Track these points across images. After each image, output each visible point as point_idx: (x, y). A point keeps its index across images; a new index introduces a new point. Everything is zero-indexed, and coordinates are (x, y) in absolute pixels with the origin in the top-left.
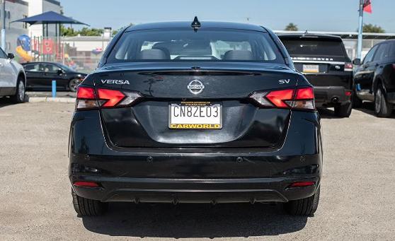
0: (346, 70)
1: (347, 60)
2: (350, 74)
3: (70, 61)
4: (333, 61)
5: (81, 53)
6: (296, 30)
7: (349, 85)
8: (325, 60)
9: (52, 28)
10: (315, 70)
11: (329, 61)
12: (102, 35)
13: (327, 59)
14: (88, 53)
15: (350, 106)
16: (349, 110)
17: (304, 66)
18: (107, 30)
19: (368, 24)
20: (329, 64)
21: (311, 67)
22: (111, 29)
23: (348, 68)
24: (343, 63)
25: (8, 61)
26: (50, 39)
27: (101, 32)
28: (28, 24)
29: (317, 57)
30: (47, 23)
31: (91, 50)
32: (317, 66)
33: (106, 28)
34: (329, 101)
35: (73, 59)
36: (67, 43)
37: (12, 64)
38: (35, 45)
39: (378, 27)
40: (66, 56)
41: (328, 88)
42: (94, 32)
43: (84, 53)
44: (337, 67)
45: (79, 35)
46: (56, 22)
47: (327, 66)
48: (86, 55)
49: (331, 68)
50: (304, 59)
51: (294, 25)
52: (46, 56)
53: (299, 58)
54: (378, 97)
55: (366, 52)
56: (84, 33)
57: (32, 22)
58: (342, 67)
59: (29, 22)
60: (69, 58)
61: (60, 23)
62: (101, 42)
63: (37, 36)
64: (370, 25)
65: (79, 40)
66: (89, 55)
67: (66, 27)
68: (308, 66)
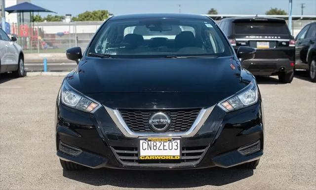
0: (290, 45)
1: (291, 38)
2: (293, 49)
3: (42, 42)
4: (281, 38)
5: (47, 35)
6: (216, 14)
7: (293, 57)
8: (274, 38)
9: (27, 15)
10: (266, 46)
11: (277, 38)
12: (64, 21)
13: (276, 37)
14: (53, 35)
15: (293, 74)
16: (291, 77)
17: (258, 43)
18: (68, 17)
19: (274, 8)
20: (277, 41)
21: (263, 44)
22: (71, 15)
23: (292, 44)
24: (288, 40)
25: (12, 43)
26: (25, 25)
27: (63, 18)
28: (7, 13)
29: (268, 36)
30: (23, 11)
31: (56, 33)
32: (268, 43)
33: (67, 15)
34: (278, 71)
35: (45, 40)
36: (40, 27)
37: (14, 46)
38: (14, 30)
39: (282, 10)
40: (39, 38)
41: (277, 60)
42: (56, 19)
43: (50, 36)
44: (283, 43)
45: (45, 21)
46: (30, 11)
47: (275, 43)
48: (52, 37)
49: (279, 44)
50: (254, 37)
51: (215, 9)
52: (22, 39)
53: (250, 37)
54: (313, 66)
55: (299, 31)
56: (49, 19)
57: (10, 11)
58: (288, 43)
59: (8, 11)
60: (42, 40)
61: (33, 11)
62: (68, 26)
63: (15, 22)
64: (276, 9)
65: (45, 25)
66: (54, 37)
67: (35, 14)
68: (261, 43)
